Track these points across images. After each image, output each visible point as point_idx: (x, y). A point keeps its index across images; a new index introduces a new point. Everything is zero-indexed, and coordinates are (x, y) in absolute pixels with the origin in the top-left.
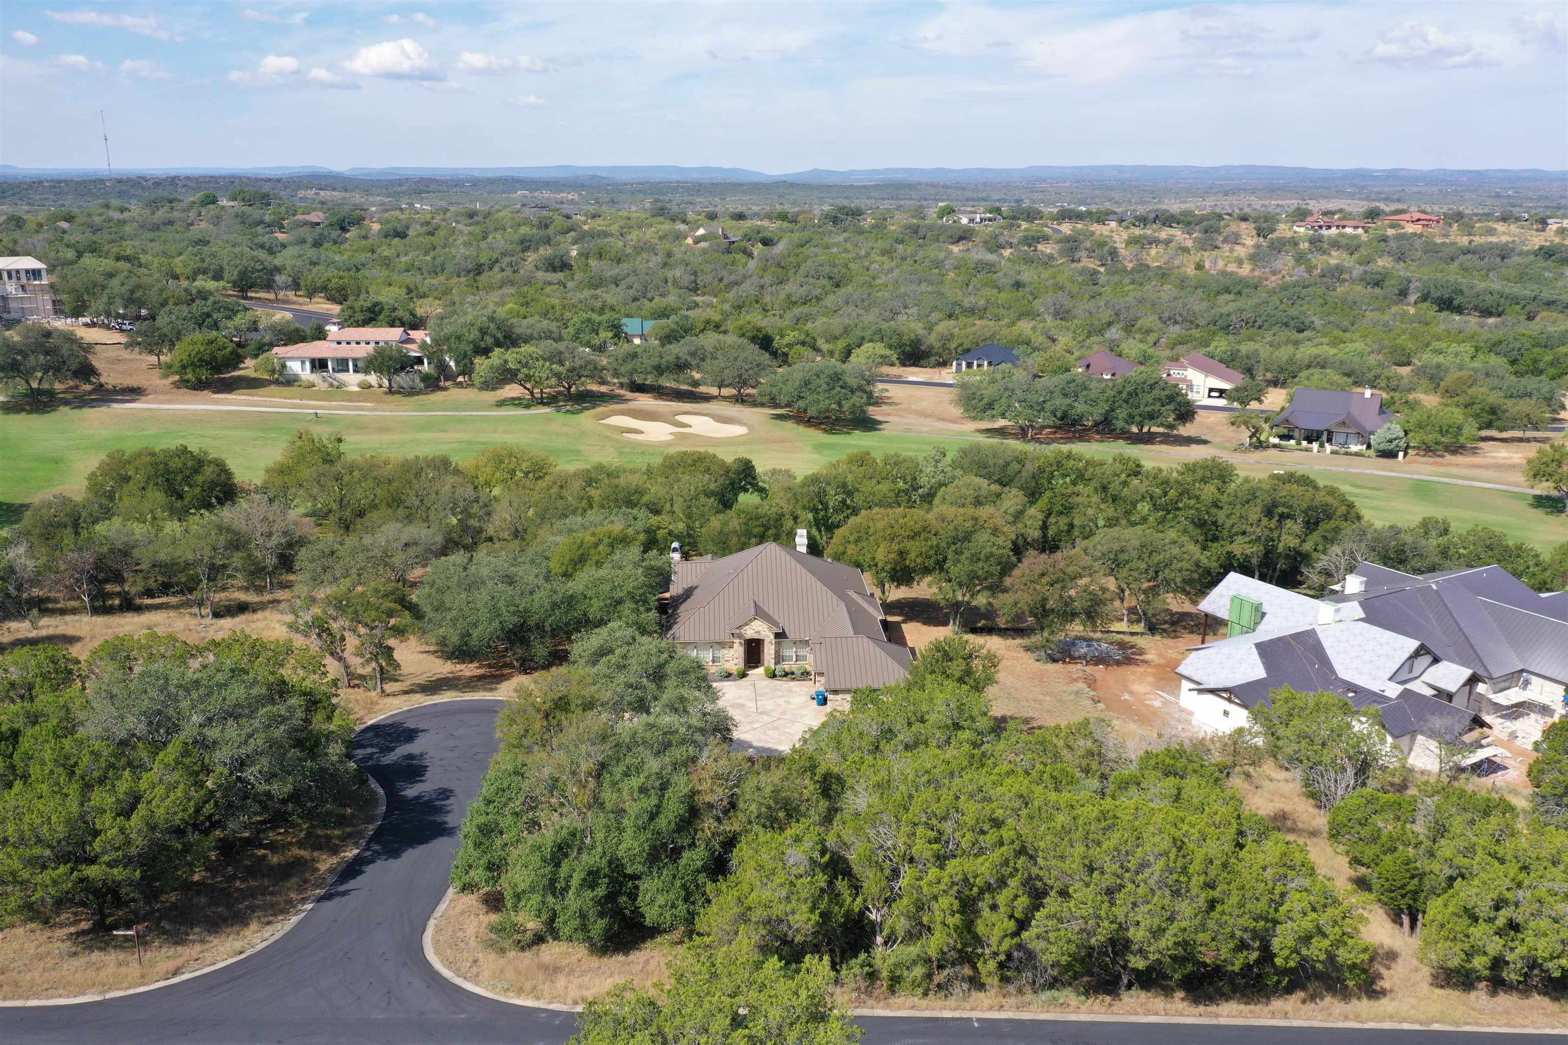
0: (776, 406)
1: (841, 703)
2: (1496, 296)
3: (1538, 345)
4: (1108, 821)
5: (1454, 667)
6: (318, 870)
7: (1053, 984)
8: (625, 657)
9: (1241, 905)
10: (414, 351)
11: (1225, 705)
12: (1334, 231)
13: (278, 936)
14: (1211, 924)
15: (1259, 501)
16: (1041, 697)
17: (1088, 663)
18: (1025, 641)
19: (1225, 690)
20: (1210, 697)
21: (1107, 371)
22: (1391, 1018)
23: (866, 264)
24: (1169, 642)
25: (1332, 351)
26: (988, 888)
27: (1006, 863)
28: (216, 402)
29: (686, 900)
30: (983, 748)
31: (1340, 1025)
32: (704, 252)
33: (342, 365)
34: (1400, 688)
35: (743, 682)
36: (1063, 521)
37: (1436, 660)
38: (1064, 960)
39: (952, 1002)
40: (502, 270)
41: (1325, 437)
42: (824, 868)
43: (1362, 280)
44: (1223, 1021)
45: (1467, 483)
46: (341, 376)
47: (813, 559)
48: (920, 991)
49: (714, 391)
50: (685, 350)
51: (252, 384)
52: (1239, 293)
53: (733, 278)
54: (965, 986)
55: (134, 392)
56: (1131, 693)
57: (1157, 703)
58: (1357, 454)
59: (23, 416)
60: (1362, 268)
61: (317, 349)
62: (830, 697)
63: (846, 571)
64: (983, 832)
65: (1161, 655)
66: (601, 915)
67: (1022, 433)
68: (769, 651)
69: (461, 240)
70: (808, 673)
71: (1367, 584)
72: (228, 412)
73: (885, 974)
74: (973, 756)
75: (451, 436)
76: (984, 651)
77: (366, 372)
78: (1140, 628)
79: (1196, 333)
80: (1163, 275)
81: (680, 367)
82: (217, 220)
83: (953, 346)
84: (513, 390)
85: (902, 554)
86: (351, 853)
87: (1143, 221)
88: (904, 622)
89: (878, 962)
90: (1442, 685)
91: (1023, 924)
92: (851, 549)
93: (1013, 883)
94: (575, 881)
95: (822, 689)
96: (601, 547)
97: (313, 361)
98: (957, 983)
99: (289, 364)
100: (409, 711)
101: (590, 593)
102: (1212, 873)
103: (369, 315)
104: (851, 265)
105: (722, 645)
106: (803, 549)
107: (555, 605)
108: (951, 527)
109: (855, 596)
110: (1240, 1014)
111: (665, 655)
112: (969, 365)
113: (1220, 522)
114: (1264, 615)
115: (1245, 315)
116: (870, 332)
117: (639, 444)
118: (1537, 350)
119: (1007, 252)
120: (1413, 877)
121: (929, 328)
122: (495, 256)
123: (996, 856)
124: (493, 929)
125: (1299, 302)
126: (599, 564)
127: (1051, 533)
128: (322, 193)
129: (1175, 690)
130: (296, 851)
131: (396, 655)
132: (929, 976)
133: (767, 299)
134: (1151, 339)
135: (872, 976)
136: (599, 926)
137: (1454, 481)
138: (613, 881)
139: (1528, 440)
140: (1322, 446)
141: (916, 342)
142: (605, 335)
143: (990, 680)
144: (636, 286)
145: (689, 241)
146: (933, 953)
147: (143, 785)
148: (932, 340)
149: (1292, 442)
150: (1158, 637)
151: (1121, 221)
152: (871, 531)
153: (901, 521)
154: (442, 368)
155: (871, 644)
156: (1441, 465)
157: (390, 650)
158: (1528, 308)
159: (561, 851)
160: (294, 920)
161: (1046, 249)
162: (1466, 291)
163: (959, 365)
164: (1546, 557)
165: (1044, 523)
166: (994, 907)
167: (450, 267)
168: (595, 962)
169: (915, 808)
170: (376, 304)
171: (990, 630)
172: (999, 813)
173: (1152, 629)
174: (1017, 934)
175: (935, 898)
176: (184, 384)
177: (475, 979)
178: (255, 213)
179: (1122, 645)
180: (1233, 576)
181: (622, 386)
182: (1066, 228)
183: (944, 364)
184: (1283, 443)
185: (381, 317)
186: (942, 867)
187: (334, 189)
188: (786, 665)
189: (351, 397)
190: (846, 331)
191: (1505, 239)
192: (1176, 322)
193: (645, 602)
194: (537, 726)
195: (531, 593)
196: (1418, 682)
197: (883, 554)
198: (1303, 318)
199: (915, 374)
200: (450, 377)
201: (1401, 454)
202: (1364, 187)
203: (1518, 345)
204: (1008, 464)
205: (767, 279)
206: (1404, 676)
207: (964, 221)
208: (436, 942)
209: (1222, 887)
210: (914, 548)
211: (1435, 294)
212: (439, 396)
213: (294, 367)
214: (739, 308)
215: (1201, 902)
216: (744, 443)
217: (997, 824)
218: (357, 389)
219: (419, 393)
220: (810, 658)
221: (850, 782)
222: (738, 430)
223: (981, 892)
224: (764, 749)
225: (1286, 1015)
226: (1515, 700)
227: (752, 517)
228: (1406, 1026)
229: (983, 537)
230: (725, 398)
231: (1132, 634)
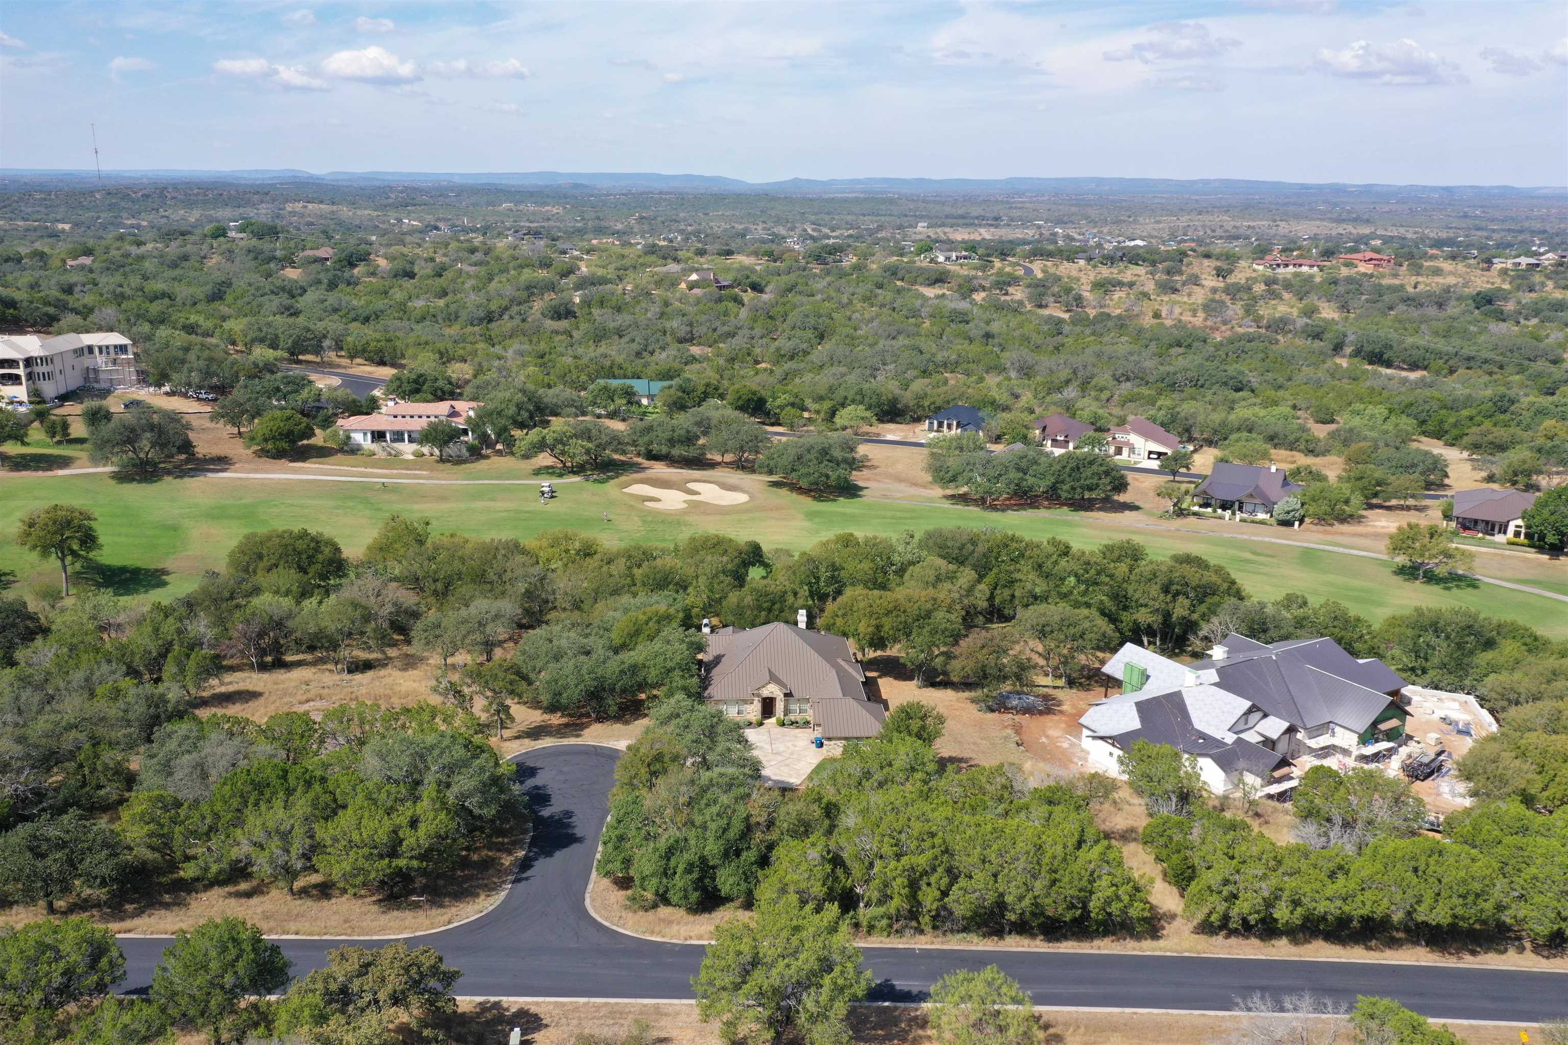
0: (770, 472)
1: (835, 749)
2: (1422, 351)
3: (1445, 407)
4: (998, 832)
5: (1278, 720)
6: (502, 864)
7: (965, 930)
8: (688, 720)
9: (1071, 882)
10: (460, 423)
11: (1110, 748)
12: (1291, 269)
13: (498, 902)
14: (1054, 895)
15: (1158, 580)
16: (979, 741)
17: (1017, 712)
18: (973, 694)
19: (1110, 738)
20: (1100, 742)
21: (1060, 432)
22: (1160, 949)
23: (848, 313)
24: (1082, 694)
25: (1262, 413)
26: (925, 873)
27: (936, 858)
28: (295, 471)
29: (746, 880)
30: (930, 784)
31: (1130, 953)
32: (698, 302)
33: (398, 436)
34: (1235, 736)
35: (761, 729)
36: (1007, 593)
37: (1265, 716)
38: (969, 914)
39: (904, 939)
40: (511, 318)
41: (1236, 506)
42: (830, 861)
43: (1303, 332)
44: (1061, 951)
45: (1346, 551)
46: (397, 445)
47: (810, 633)
48: (885, 933)
49: (718, 458)
50: (692, 420)
51: (322, 453)
52: (1189, 346)
53: (726, 328)
54: (912, 932)
55: (222, 462)
56: (1047, 737)
57: (1065, 745)
58: (1262, 522)
59: (134, 485)
60: (1305, 320)
61: (376, 421)
62: (825, 742)
63: (833, 639)
64: (923, 840)
65: (1073, 706)
66: (695, 890)
67: (981, 502)
68: (779, 706)
69: (469, 284)
70: (808, 723)
71: (1228, 652)
72: (308, 481)
73: (865, 923)
74: (922, 791)
75: (499, 505)
76: (935, 712)
77: (420, 443)
78: (1061, 682)
79: (1145, 391)
80: (1121, 324)
81: (689, 440)
82: (229, 254)
83: (926, 404)
84: (545, 459)
85: (878, 627)
86: (521, 854)
87: (1110, 260)
88: (880, 677)
89: (861, 918)
90: (1268, 734)
91: (945, 894)
92: (839, 622)
93: (940, 870)
94: (679, 870)
95: (819, 736)
96: (651, 624)
97: (373, 433)
98: (907, 931)
99: (353, 435)
100: (527, 753)
101: (647, 664)
102: (1056, 864)
103: (415, 386)
104: (835, 315)
105: (745, 702)
106: (802, 625)
107: (622, 672)
108: (916, 606)
109: (842, 663)
110: (1073, 947)
111: (716, 720)
112: (940, 425)
113: (1129, 596)
114: (1148, 677)
115: (1189, 374)
116: (852, 392)
117: (657, 513)
118: (1443, 412)
119: (979, 297)
120: (1189, 868)
121: (906, 386)
122: (505, 303)
123: (929, 854)
124: (628, 899)
125: (1243, 355)
126: (651, 638)
127: (997, 601)
128: (310, 206)
129: (1078, 736)
130: (484, 852)
131: (512, 711)
132: (890, 926)
133: (757, 350)
134: (1105, 395)
135: (857, 925)
136: (695, 896)
137: (1336, 549)
138: (702, 870)
139: (1408, 508)
140: (1234, 514)
141: (894, 402)
142: (620, 402)
143: (938, 734)
144: (637, 339)
145: (683, 286)
146: (893, 911)
147: (419, 811)
148: (907, 398)
149: (1209, 510)
150: (1074, 691)
151: (1089, 259)
152: (855, 609)
153: (878, 602)
154: (484, 439)
155: (855, 703)
156: (1329, 533)
157: (508, 707)
158: (1451, 363)
159: (670, 853)
160: (503, 894)
161: (1018, 293)
162: (1395, 345)
163: (931, 423)
164: (1376, 627)
165: (992, 593)
166: (929, 884)
167: (464, 314)
168: (691, 918)
169: (883, 826)
170: (421, 376)
171: (946, 684)
172: (934, 829)
173: (1071, 683)
174: (941, 900)
175: (894, 879)
176: (263, 453)
177: (623, 926)
178: (265, 245)
179: (1046, 698)
180: (1129, 645)
181: (639, 455)
182: (1037, 268)
183: (918, 420)
184: (1202, 510)
185: (425, 387)
186: (898, 861)
187: (322, 202)
188: (792, 717)
189: (407, 465)
190: (832, 390)
191: (1451, 280)
192: (1128, 379)
193: (689, 670)
194: (643, 771)
195: (604, 662)
196: (1252, 731)
197: (864, 627)
198: (1241, 378)
199: (893, 432)
200: (490, 445)
201: (1297, 523)
202: (1336, 205)
203: (1427, 408)
204: (963, 545)
205: (758, 331)
206: (1241, 727)
207: (941, 259)
208: (594, 907)
209: (1061, 872)
210: (888, 623)
211: (1368, 348)
212: (482, 465)
213: (358, 437)
214: (732, 360)
215: (1046, 883)
216: (746, 511)
217: (933, 835)
218: (412, 457)
219: (464, 462)
220: (811, 712)
221: (843, 808)
222: (741, 498)
223: (921, 876)
224: (779, 782)
225: (1099, 948)
226: (1322, 745)
227: (761, 595)
228: (1169, 954)
229: (940, 615)
230: (728, 464)
231: (1055, 687)
